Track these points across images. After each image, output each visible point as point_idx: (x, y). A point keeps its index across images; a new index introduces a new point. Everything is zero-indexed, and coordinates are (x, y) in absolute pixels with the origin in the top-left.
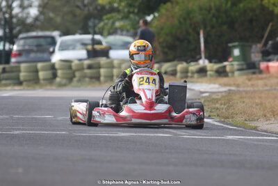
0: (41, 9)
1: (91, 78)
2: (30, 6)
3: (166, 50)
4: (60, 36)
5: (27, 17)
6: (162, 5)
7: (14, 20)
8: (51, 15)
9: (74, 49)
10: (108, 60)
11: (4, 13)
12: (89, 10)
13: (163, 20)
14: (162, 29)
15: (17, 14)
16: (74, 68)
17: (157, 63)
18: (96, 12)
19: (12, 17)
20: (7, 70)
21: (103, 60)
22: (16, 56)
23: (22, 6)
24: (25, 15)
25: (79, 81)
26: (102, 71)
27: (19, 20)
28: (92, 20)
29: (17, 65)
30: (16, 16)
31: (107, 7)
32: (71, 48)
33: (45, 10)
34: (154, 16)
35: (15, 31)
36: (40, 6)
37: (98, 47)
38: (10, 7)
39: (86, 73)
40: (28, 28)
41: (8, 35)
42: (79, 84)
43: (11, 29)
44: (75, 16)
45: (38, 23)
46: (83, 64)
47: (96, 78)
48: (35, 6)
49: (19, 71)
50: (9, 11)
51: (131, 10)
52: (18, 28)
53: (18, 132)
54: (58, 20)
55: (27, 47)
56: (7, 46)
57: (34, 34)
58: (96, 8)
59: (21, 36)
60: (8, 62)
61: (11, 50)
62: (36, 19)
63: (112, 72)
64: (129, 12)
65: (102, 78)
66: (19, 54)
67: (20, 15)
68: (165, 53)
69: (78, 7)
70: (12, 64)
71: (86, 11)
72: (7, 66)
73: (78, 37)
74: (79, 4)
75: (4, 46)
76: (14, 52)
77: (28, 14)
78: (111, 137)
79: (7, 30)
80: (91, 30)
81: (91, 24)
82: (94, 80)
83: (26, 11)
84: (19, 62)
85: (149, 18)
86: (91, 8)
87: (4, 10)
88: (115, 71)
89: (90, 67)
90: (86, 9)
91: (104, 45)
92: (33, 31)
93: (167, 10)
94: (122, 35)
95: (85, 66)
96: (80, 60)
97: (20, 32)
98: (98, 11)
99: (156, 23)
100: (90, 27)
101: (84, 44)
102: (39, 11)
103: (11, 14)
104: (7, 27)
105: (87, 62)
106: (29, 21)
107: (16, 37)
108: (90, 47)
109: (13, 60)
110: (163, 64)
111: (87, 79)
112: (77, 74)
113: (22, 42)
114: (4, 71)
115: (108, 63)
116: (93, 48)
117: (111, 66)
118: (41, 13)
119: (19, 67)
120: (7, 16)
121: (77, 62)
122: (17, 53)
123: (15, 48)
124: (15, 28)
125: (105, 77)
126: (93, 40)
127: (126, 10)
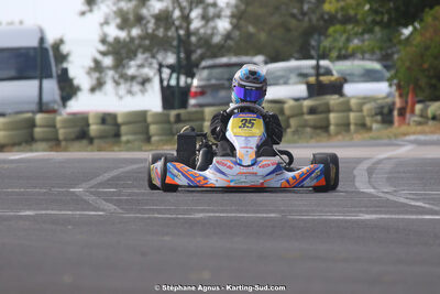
0: (235, 21)
1: (315, 127)
2: (218, 16)
3: (434, 81)
4: (266, 63)
5: (212, 34)
6: (427, 10)
7: (193, 39)
8: (251, 29)
9: (286, 83)
10: (341, 99)
11: (177, 29)
12: (310, 20)
13: (428, 35)
14: (427, 48)
15: (198, 29)
16: (287, 112)
17: (419, 102)
18: (322, 23)
19: (189, 33)
20: (183, 117)
21: (333, 100)
22: (196, 95)
23: (205, 18)
24: (209, 32)
25: (296, 132)
26: (333, 116)
27: (200, 39)
28: (316, 37)
29: (198, 109)
30: (196, 32)
31: (339, 16)
32: (281, 81)
33: (242, 22)
34: (415, 29)
35: (194, 57)
36: (233, 16)
37: (324, 79)
38: (186, 19)
39: (306, 121)
40: (215, 50)
41: (184, 62)
42: (296, 137)
43: (189, 53)
44: (288, 30)
45: (230, 42)
46: (301, 106)
47: (324, 128)
48: (226, 17)
49: (203, 120)
50: (185, 25)
51: (378, 19)
52: (199, 52)
53: (201, 215)
54: (263, 36)
55: (213, 82)
56: (183, 80)
57: (224, 60)
58: (322, 17)
59: (204, 64)
60: (184, 105)
61: (188, 87)
62: (228, 36)
63: (348, 118)
64: (375, 23)
65: (332, 128)
66: (202, 92)
67: (202, 31)
68: (433, 87)
69: (293, 16)
70: (190, 109)
71: (306, 23)
72: (182, 111)
73: (293, 63)
74: (295, 11)
75: (178, 79)
76: (193, 90)
77: (215, 28)
78: (346, 221)
79: (182, 55)
80: (313, 53)
81: (313, 43)
82: (318, 131)
83: (211, 24)
84: (201, 106)
85: (407, 31)
86: (314, 18)
87: (177, 23)
88: (352, 116)
89: (312, 111)
90: (306, 18)
91: (336, 75)
92: (223, 56)
93: (435, 18)
94: (363, 59)
95: (305, 110)
96: (297, 100)
97: (202, 58)
98: (325, 21)
99: (418, 39)
100: (313, 47)
101: (303, 75)
102: (231, 23)
103: (188, 29)
104: (182, 49)
105: (307, 103)
106: (217, 39)
107: (197, 65)
108: (312, 80)
109: (192, 101)
110: (428, 103)
111: (308, 130)
112: (293, 122)
113: (205, 73)
114: (178, 119)
115: (341, 104)
116: (317, 80)
117: (347, 108)
118: (235, 26)
119: (202, 113)
120: (182, 32)
121: (292, 103)
122: (199, 90)
123: (195, 82)
124: (194, 51)
125: (337, 125)
126: (318, 67)
127: (369, 19)
